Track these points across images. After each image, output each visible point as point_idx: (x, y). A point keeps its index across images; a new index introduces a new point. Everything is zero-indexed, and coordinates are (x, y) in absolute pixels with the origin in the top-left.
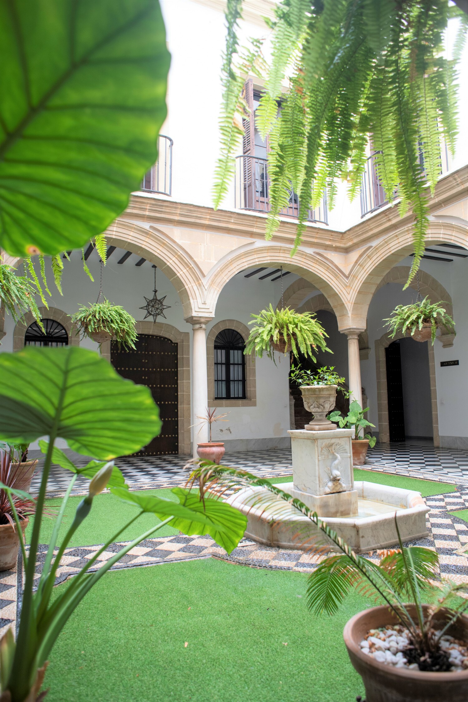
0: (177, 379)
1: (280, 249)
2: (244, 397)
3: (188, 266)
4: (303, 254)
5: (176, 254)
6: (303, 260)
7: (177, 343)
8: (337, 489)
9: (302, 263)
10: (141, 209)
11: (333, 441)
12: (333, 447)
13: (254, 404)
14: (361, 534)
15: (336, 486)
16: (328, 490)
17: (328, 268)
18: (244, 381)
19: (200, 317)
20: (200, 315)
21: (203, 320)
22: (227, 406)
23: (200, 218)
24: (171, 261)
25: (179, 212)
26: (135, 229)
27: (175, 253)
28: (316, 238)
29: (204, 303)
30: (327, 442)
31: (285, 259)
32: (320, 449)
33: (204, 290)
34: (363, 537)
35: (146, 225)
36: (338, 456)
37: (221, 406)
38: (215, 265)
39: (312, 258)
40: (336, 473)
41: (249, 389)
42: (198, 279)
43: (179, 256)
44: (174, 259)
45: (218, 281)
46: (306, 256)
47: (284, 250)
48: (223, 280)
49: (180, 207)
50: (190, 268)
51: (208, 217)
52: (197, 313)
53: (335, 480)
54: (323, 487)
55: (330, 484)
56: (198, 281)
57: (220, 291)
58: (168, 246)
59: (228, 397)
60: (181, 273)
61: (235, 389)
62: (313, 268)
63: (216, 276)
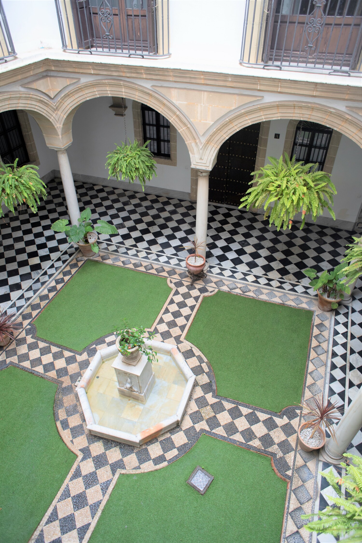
4: (326, 111)
28: (348, 94)
38: (212, 125)
46: (331, 113)
57: (219, 147)
62: (340, 127)
63: (212, 136)
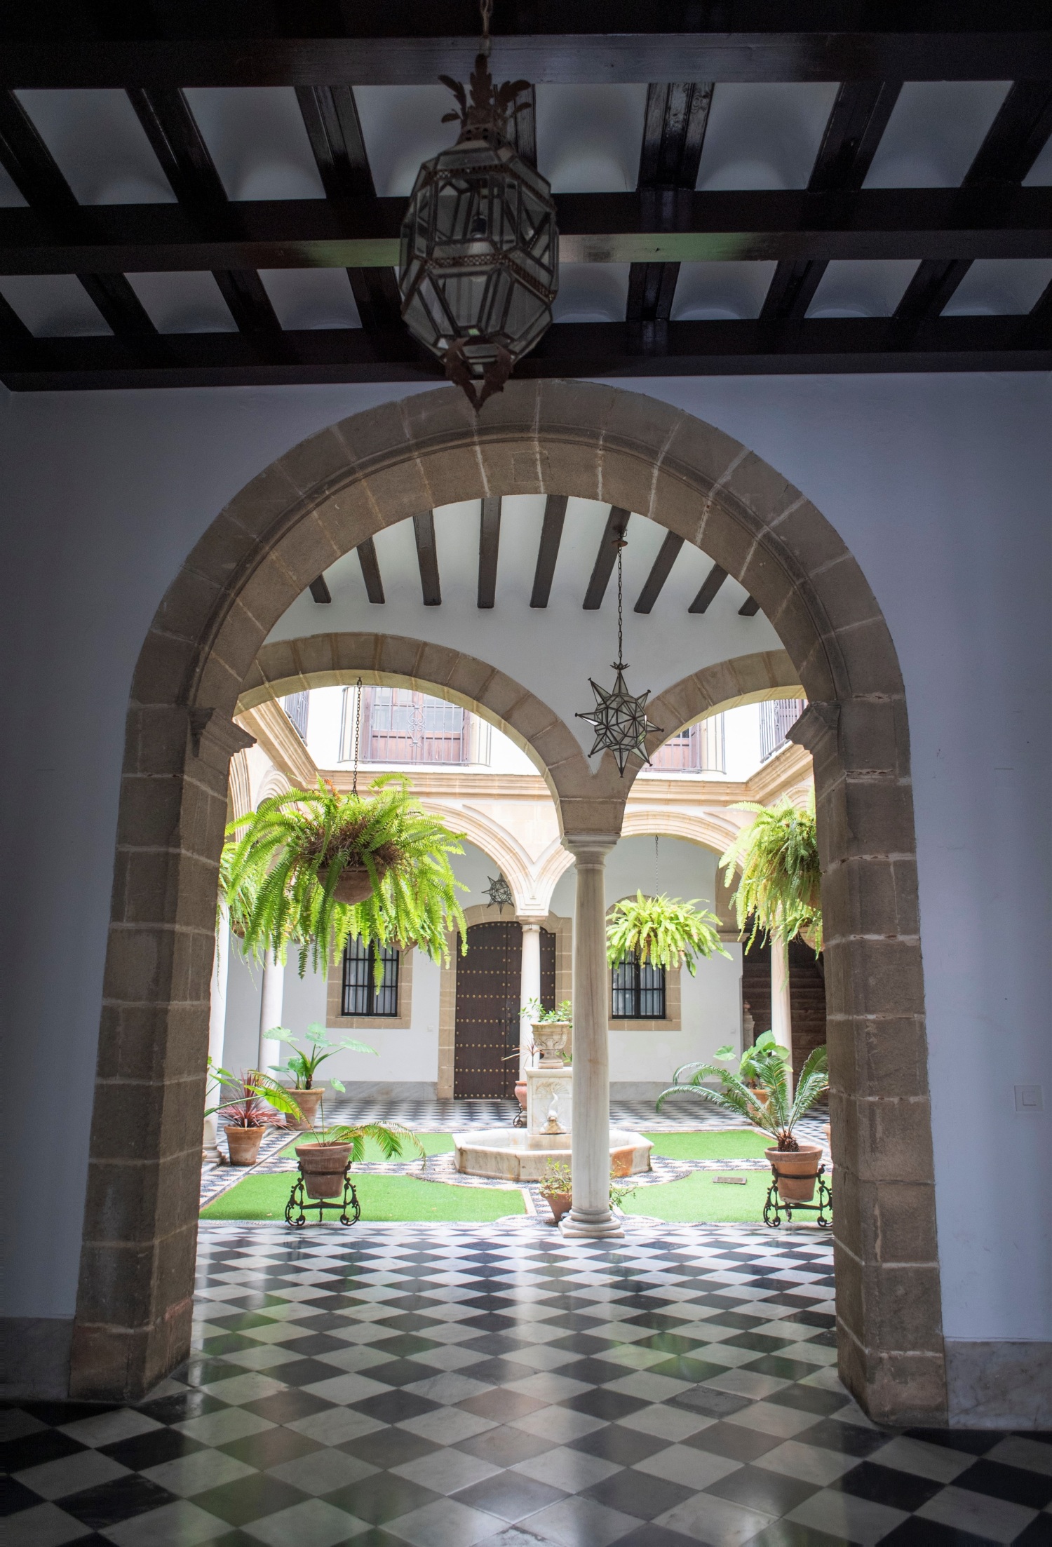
0: (554, 988)
1: (648, 815)
2: (663, 1016)
3: (512, 852)
4: (684, 818)
5: (496, 837)
6: (686, 826)
7: (555, 934)
8: (554, 1130)
9: (685, 830)
10: (449, 786)
11: (551, 1080)
12: (552, 1087)
13: (678, 1027)
14: (522, 1165)
15: (552, 1127)
16: (543, 1130)
17: (727, 834)
18: (662, 990)
19: (529, 916)
20: (528, 913)
21: (532, 920)
22: (631, 1030)
23: (526, 788)
24: (490, 847)
25: (497, 784)
26: (443, 810)
27: (494, 836)
28: (703, 793)
29: (533, 898)
30: (544, 1081)
31: (657, 827)
32: (535, 1088)
33: (532, 881)
34: (523, 1167)
35: (457, 804)
36: (556, 1097)
37: (621, 1028)
38: (548, 848)
39: (699, 822)
40: (553, 1114)
41: (669, 1003)
42: (524, 868)
43: (499, 839)
44: (494, 843)
45: (553, 868)
46: (690, 819)
47: (655, 815)
48: (562, 865)
49: (497, 778)
50: (514, 854)
51: (537, 785)
52: (523, 911)
53: (551, 1121)
54: (538, 1126)
55: (546, 1124)
56: (524, 870)
57: (557, 879)
58: (485, 828)
59: (637, 1015)
60: (503, 860)
61: (649, 1003)
62: (703, 836)
63: (549, 861)
